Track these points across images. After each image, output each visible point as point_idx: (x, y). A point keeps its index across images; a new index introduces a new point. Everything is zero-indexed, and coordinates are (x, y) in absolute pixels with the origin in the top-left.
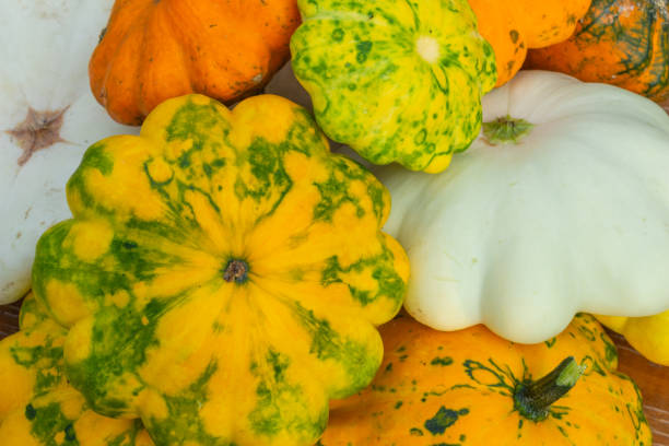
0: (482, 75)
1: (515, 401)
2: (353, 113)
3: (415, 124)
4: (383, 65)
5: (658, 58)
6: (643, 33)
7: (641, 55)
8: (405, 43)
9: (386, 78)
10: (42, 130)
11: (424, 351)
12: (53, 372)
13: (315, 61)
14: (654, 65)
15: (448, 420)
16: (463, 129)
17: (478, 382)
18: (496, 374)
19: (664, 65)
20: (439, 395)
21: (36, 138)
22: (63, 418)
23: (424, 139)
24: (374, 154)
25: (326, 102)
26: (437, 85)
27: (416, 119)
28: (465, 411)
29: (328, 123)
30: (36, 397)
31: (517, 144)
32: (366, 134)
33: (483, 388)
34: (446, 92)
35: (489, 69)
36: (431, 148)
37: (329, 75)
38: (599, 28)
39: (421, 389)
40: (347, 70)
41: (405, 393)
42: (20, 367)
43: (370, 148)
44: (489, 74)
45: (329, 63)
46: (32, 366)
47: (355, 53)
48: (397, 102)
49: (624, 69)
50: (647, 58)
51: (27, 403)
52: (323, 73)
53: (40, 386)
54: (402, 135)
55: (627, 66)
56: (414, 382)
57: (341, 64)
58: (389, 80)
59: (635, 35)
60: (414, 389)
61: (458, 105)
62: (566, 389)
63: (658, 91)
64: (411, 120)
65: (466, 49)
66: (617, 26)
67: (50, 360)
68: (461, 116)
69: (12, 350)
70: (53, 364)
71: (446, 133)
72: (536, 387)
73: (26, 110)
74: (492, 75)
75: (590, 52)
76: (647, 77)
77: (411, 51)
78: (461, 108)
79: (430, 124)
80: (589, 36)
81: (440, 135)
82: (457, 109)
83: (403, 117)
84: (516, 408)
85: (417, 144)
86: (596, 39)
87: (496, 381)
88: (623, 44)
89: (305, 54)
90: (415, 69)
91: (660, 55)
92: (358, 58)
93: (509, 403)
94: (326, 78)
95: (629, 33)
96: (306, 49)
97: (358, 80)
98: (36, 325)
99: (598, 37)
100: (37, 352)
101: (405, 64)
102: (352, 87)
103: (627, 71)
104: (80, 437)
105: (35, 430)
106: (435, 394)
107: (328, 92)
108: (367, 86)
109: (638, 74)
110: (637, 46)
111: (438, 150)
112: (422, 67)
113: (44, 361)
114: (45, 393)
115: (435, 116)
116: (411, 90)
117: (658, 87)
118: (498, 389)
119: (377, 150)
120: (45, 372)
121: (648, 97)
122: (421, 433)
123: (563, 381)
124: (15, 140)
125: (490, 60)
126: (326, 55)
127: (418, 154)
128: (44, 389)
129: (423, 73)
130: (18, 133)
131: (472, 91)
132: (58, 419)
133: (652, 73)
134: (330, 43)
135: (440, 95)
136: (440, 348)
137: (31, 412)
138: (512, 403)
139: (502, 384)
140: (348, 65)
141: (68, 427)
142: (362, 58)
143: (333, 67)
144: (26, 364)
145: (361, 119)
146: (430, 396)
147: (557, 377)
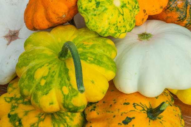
0: (135, 9)
1: (148, 114)
2: (96, 22)
3: (114, 25)
4: (104, 8)
5: (189, 17)
6: (184, 9)
7: (184, 16)
8: (110, 2)
9: (104, 12)
10: (13, 35)
11: (121, 101)
12: (16, 105)
13: (84, 8)
14: (188, 19)
15: (129, 120)
16: (129, 25)
17: (137, 109)
18: (142, 107)
19: (190, 18)
20: (126, 113)
21: (12, 38)
22: (18, 118)
23: (117, 29)
24: (103, 34)
25: (88, 20)
26: (120, 13)
27: (114, 23)
28: (134, 118)
29: (89, 26)
30: (11, 111)
31: (148, 40)
32: (100, 28)
33: (139, 111)
34: (123, 15)
35: (137, 7)
36: (120, 31)
37: (88, 12)
38: (172, 8)
39: (121, 112)
40: (93, 10)
41: (116, 113)
42: (7, 103)
43: (102, 32)
44: (137, 9)
45: (88, 9)
46: (10, 103)
47: (95, 5)
48: (108, 19)
49: (179, 20)
50: (185, 17)
51: (8, 113)
52: (86, 11)
53: (12, 108)
54: (110, 28)
55: (180, 19)
56: (119, 110)
57: (91, 8)
58: (106, 12)
59: (182, 10)
60: (119, 112)
61: (127, 18)
62: (163, 111)
63: (189, 26)
64: (113, 24)
65: (128, 2)
66: (177, 7)
67: (15, 101)
68: (128, 22)
69: (5, 98)
70: (16, 102)
71: (124, 27)
72: (154, 111)
73: (8, 30)
74: (138, 9)
75: (169, 15)
76: (186, 22)
77: (112, 4)
78: (128, 19)
79: (119, 24)
80: (169, 10)
81: (122, 27)
82: (127, 20)
83: (111, 23)
84: (148, 116)
85: (115, 30)
86: (171, 11)
87: (142, 109)
88: (179, 13)
89: (81, 6)
90: (113, 9)
91: (189, 15)
92: (96, 7)
93: (146, 115)
94: (87, 13)
95: (180, 9)
96: (81, 5)
97: (97, 13)
98: (12, 91)
99: (172, 10)
100: (12, 99)
101: (110, 8)
102: (95, 15)
103: (180, 20)
104: (23, 123)
105: (10, 121)
106: (125, 113)
107: (88, 17)
108: (99, 14)
109: (183, 21)
110: (183, 13)
111: (122, 32)
112: (115, 8)
113: (14, 101)
114: (14, 110)
115: (120, 22)
116: (112, 15)
117: (189, 25)
118: (143, 111)
119: (104, 33)
120: (14, 105)
121: (186, 27)
122: (121, 124)
123: (162, 108)
124: (6, 39)
125: (137, 5)
126: (87, 6)
127: (116, 33)
128: (13, 109)
129: (115, 10)
130: (6, 37)
131: (131, 14)
132: (17, 118)
133: (187, 21)
134: (88, 3)
135: (121, 16)
136: (126, 100)
137: (9, 116)
138: (147, 115)
139: (144, 110)
140: (93, 9)
141: (20, 120)
142: (97, 7)
143: (89, 10)
144: (8, 102)
145: (98, 24)
146: (124, 114)
147: (160, 107)
